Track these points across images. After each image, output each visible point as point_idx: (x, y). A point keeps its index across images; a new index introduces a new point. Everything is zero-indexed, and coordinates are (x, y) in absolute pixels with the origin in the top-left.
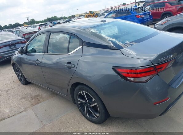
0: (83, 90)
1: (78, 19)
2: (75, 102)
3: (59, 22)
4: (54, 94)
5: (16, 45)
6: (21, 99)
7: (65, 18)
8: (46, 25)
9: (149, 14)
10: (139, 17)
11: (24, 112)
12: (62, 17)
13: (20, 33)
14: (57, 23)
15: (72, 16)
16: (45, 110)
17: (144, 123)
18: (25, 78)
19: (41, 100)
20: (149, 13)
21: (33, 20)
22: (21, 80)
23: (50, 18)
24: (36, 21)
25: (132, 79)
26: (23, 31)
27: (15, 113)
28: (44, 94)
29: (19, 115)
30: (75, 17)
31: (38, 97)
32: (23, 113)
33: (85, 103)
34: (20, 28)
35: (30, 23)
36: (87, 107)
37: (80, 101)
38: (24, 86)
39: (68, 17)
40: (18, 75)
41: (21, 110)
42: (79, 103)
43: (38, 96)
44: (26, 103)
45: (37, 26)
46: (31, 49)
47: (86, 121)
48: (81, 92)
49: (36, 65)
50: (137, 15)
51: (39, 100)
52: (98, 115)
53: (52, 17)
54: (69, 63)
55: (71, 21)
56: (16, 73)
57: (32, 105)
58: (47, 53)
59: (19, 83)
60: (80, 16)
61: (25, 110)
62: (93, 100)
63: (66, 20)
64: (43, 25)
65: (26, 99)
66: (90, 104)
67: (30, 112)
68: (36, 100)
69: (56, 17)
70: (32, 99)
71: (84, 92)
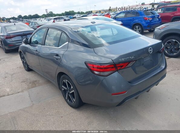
0: (66, 79)
1: (93, 15)
2: (60, 89)
3: (75, 17)
4: (49, 82)
5: (28, 35)
6: (22, 82)
7: (82, 13)
8: (61, 19)
9: (158, 18)
10: (146, 20)
11: (21, 93)
12: (79, 12)
13: (35, 24)
14: (73, 18)
15: (89, 11)
16: (38, 93)
17: (112, 113)
18: (28, 65)
19: (37, 85)
20: (158, 16)
21: (51, 12)
22: (25, 67)
23: (67, 12)
24: (54, 14)
25: (96, 72)
26: (38, 23)
27: (14, 92)
28: (41, 81)
29: (16, 94)
30: (92, 13)
31: (35, 83)
32: (19, 93)
33: (67, 90)
34: (38, 19)
35: (48, 16)
36: (68, 93)
37: (64, 88)
38: (27, 72)
39: (85, 12)
40: (23, 62)
41: (19, 91)
42: (63, 89)
43: (36, 81)
44: (25, 86)
45: (52, 19)
46: (35, 40)
47: (67, 105)
48: (64, 81)
49: (35, 55)
50: (145, 17)
51: (35, 85)
52: (74, 101)
53: (70, 11)
54: (57, 55)
55: (87, 16)
56: (22, 60)
57: (29, 88)
58: (44, 45)
59: (24, 69)
60: (96, 13)
61: (22, 91)
62: (72, 87)
63: (82, 15)
64: (58, 19)
65: (25, 83)
66: (70, 91)
67: (26, 93)
68: (34, 84)
69: (73, 11)
70: (30, 83)
71: (66, 80)
